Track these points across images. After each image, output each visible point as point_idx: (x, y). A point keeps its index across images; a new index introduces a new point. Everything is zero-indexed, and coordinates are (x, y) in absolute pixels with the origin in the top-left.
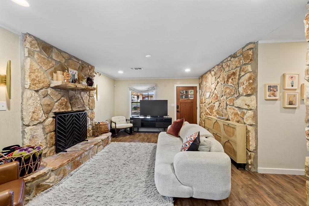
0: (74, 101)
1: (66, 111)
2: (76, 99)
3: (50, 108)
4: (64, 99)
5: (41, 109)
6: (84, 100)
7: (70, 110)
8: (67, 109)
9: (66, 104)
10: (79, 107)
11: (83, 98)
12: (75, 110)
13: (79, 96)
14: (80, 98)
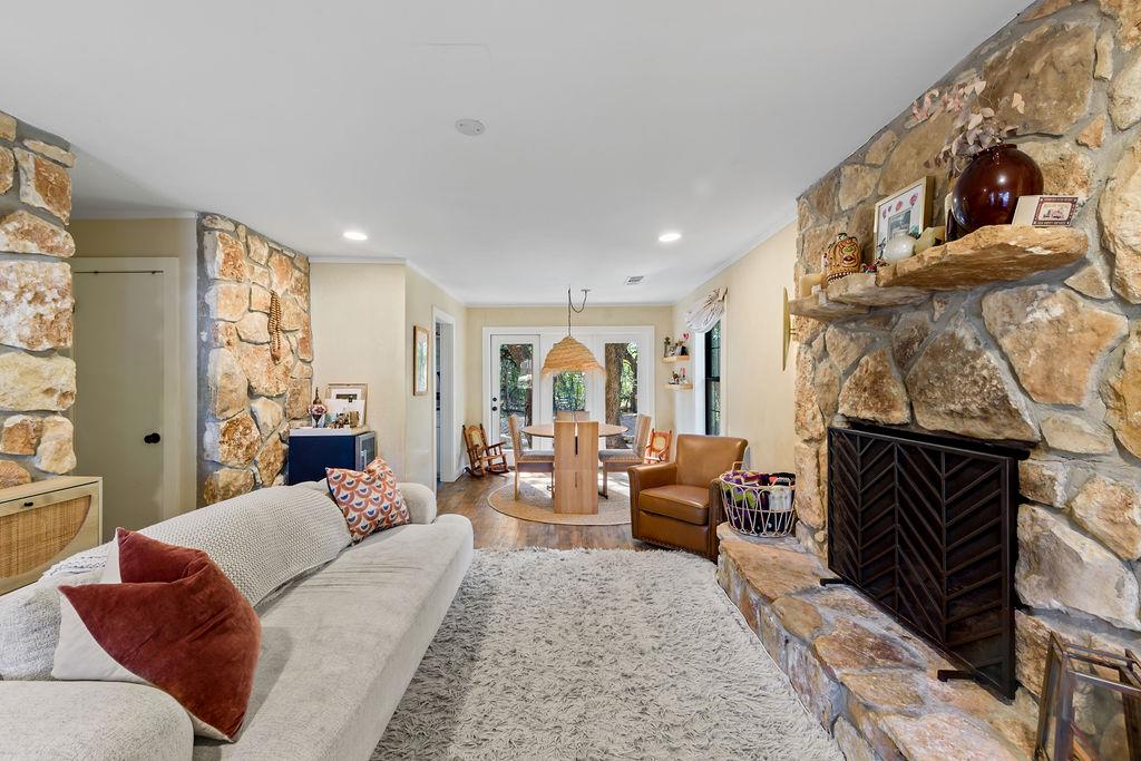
0: (921, 365)
1: (882, 418)
2: (935, 354)
3: (830, 398)
4: (867, 363)
5: (814, 398)
6: (1015, 358)
7: (899, 416)
8: (885, 411)
9: (874, 382)
10: (958, 408)
11: (1006, 343)
12: (929, 422)
13: (966, 333)
14: (971, 346)
